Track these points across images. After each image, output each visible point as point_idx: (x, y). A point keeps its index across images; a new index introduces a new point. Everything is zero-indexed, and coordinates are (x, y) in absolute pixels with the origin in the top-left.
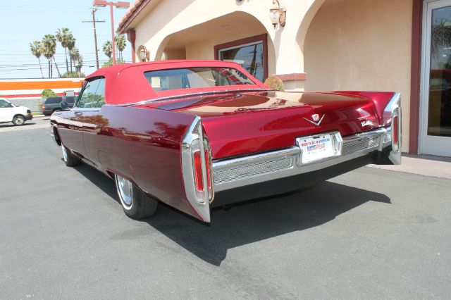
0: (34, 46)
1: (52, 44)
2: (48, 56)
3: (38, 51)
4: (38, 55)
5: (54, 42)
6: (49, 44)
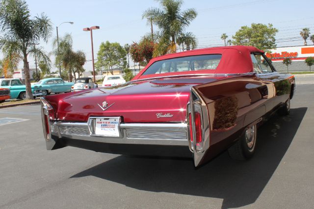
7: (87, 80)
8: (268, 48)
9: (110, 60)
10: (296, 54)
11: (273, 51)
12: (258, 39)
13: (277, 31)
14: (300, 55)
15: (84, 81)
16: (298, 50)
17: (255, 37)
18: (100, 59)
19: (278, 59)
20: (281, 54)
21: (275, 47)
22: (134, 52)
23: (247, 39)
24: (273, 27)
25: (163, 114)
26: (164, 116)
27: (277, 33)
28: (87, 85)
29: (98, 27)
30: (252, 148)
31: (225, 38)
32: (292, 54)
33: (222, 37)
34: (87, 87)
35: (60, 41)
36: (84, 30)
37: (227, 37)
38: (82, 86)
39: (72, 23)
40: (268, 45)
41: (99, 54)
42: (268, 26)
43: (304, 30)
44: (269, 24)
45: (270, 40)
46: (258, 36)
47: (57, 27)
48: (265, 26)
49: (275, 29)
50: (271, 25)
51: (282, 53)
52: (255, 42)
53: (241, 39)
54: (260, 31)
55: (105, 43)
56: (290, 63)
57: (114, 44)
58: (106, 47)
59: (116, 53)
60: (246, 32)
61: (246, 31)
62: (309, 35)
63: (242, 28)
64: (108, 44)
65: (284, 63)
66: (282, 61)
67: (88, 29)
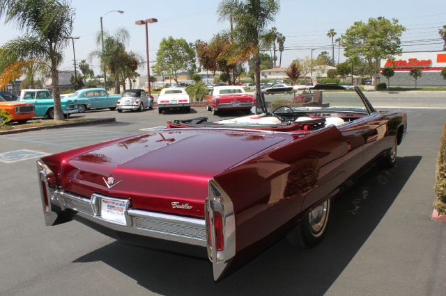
7: (138, 93)
8: (390, 53)
9: (173, 62)
10: (429, 62)
11: (397, 58)
12: (377, 40)
13: (403, 29)
14: (435, 64)
15: (135, 94)
16: (433, 57)
17: (372, 38)
18: (160, 61)
19: (403, 69)
20: (408, 62)
21: (400, 52)
22: (203, 55)
23: (362, 41)
24: (399, 24)
25: (180, 204)
26: (181, 207)
27: (403, 33)
28: (138, 100)
29: (155, 20)
30: (320, 231)
31: (333, 36)
32: (424, 62)
33: (329, 34)
34: (137, 102)
35: (105, 38)
36: (137, 23)
37: (335, 33)
38: (130, 101)
39: (122, 12)
40: (389, 49)
41: (159, 54)
42: (392, 22)
43: (444, 27)
45: (393, 41)
46: (377, 36)
47: (101, 18)
48: (388, 22)
49: (401, 26)
50: (397, 21)
51: (410, 60)
52: (372, 44)
53: (353, 39)
54: (380, 29)
55: (167, 39)
56: (420, 75)
57: (179, 41)
58: (169, 45)
59: (182, 53)
60: (361, 30)
61: (360, 28)
63: (356, 24)
64: (172, 40)
65: (411, 74)
66: (409, 71)
67: (142, 22)
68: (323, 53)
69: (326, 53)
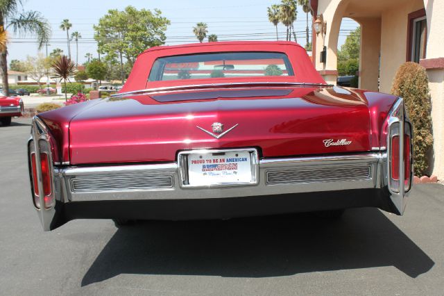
0: (272, 10)
1: (292, 8)
2: (287, 23)
3: (276, 16)
4: (276, 22)
5: (294, 6)
6: (289, 8)
13: (168, 22)
17: (133, 31)
24: (162, 15)
27: (168, 26)
31: (68, 28)
33: (63, 26)
37: (71, 25)
42: (153, 12)
43: (199, 25)
44: (155, 10)
45: (157, 37)
46: (139, 29)
48: (150, 13)
49: (165, 18)
50: (160, 12)
53: (107, 32)
54: (142, 20)
60: (118, 20)
61: (117, 18)
62: (207, 34)
63: (111, 12)
65: (180, 77)
66: (177, 74)
68: (55, 52)
69: (59, 50)
